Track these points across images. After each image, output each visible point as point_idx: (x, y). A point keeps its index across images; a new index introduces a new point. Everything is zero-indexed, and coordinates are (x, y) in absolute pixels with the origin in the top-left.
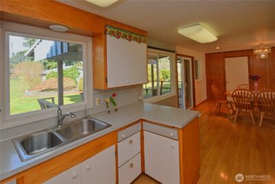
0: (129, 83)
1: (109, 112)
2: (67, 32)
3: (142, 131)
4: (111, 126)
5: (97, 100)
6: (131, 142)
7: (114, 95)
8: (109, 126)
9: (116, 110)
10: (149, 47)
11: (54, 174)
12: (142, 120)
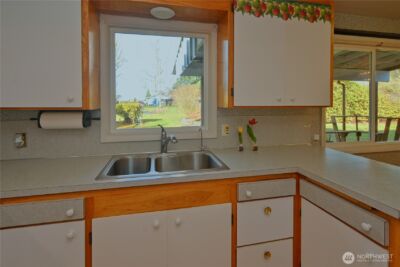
0: (279, 100)
1: (241, 149)
2: (174, 18)
3: (298, 198)
4: (228, 168)
5: (224, 127)
6: (268, 210)
7: (253, 122)
8: (226, 168)
9: (256, 149)
10: (337, 31)
11: (129, 211)
12: (299, 176)
